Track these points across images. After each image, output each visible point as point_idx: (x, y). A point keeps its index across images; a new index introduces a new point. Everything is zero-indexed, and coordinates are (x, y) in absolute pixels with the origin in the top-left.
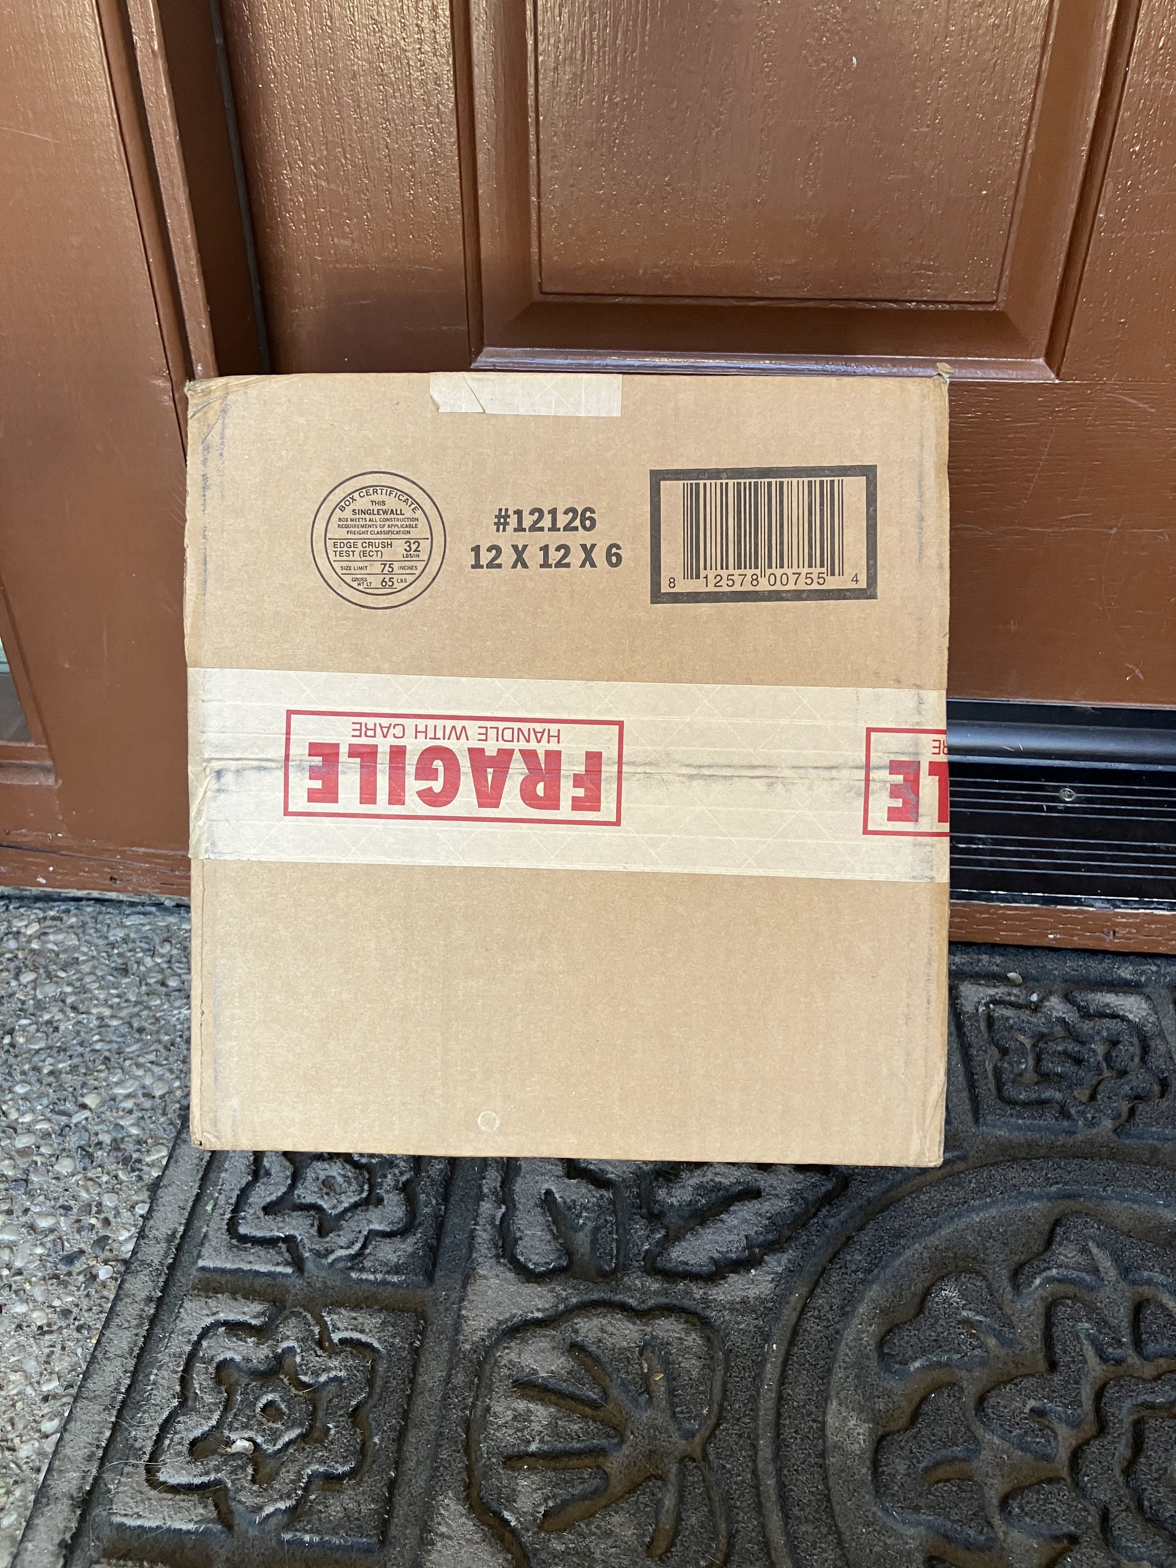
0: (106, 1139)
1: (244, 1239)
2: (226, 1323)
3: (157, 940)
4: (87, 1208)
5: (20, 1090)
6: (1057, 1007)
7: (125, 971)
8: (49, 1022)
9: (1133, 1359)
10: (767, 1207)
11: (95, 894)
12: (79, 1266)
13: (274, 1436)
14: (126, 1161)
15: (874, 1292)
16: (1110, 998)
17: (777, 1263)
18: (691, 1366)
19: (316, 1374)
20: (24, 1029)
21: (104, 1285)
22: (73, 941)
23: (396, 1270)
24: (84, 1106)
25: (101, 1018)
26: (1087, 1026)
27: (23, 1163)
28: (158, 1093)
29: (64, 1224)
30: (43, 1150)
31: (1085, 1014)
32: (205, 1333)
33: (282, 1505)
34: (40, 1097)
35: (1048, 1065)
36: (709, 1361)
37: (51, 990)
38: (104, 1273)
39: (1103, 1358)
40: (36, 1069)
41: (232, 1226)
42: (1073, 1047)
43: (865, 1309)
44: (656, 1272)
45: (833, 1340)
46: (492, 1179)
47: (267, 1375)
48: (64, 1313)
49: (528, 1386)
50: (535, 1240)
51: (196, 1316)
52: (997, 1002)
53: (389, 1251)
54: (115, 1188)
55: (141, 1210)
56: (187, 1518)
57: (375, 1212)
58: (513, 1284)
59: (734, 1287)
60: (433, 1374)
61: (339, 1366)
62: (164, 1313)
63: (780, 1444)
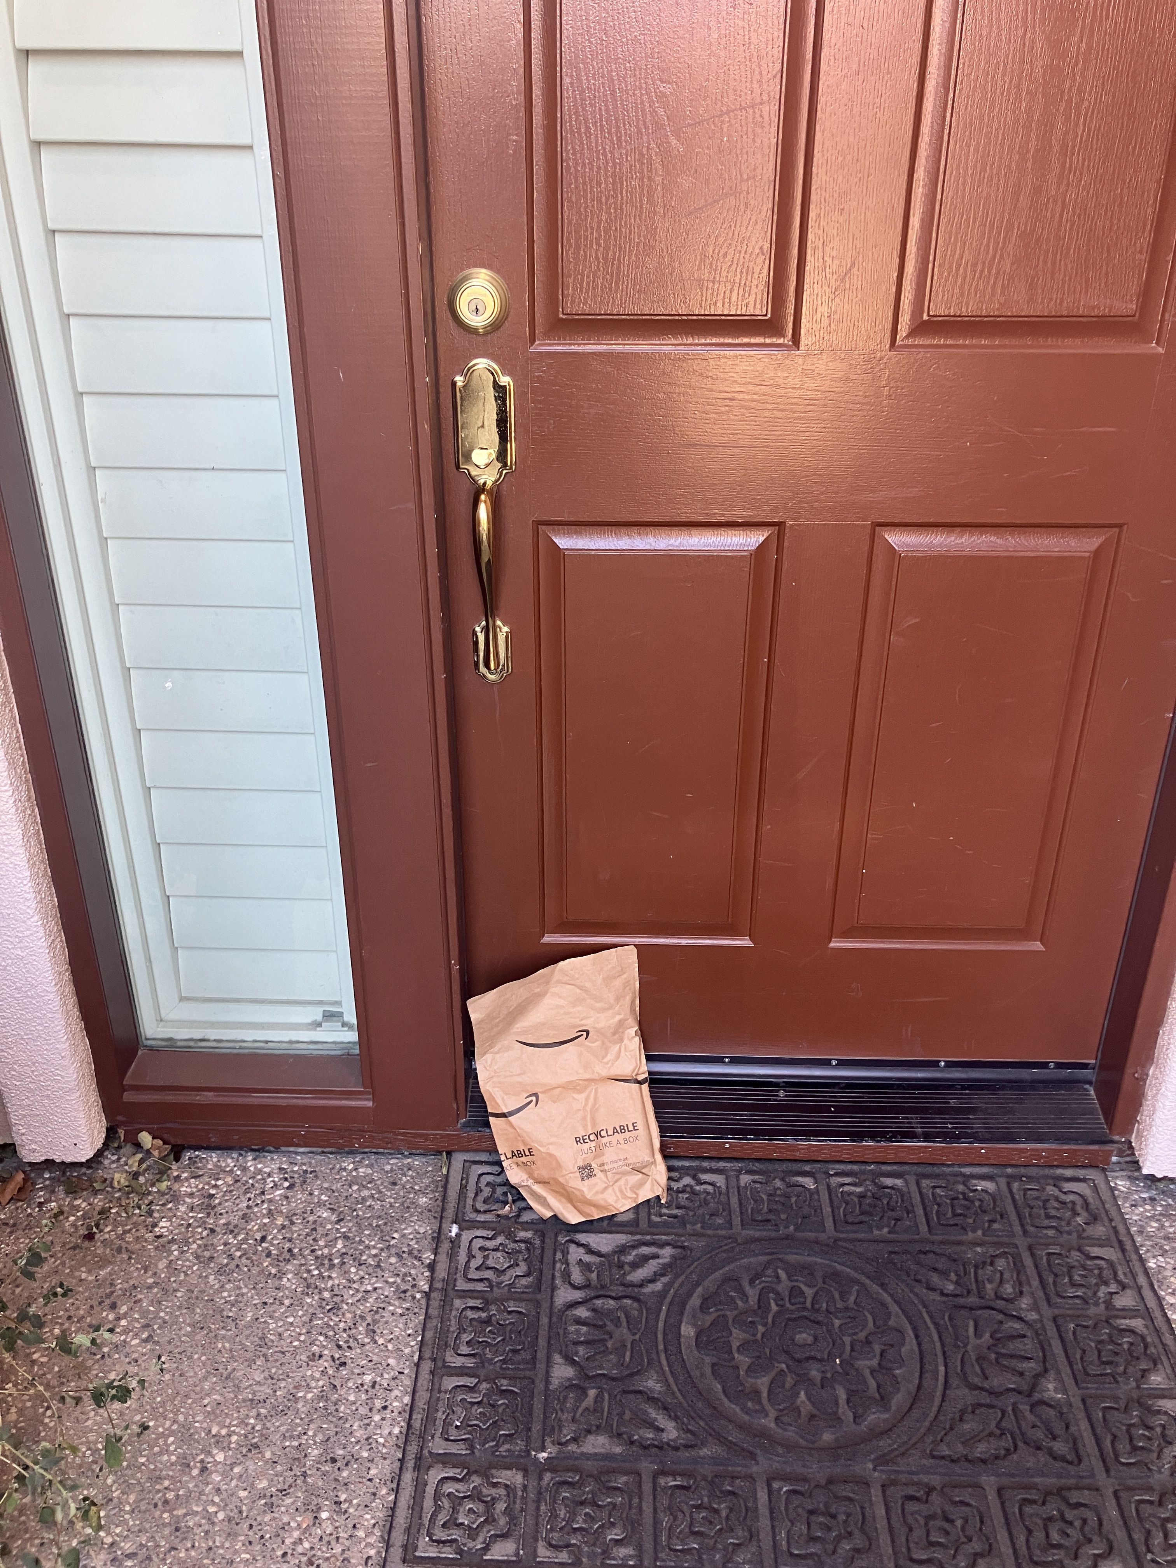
0: (406, 1250)
1: (470, 1279)
2: (470, 1307)
3: (405, 1169)
4: (405, 1275)
5: (367, 1232)
6: (778, 1183)
7: (394, 1184)
8: (370, 1206)
9: (788, 1306)
10: (661, 1261)
11: (374, 1150)
12: (408, 1294)
13: (494, 1339)
14: (416, 1257)
15: (700, 1290)
16: (800, 1179)
17: (663, 1280)
18: (635, 1313)
19: (505, 1320)
20: (360, 1209)
21: (419, 1300)
22: (369, 1171)
23: (528, 1287)
24: (394, 1238)
25: (391, 1204)
26: (789, 1190)
27: (377, 1259)
28: (421, 1232)
29: (399, 1280)
30: (383, 1254)
31: (789, 1186)
32: (463, 1310)
33: (501, 1358)
34: (376, 1235)
35: (772, 1206)
36: (641, 1311)
37: (365, 1193)
38: (418, 1296)
40: (370, 1225)
41: (465, 1276)
42: (782, 1199)
43: (695, 1295)
44: (623, 1284)
45: (684, 1304)
46: (559, 1256)
47: (488, 1322)
48: (408, 1309)
49: (579, 1321)
50: (577, 1276)
51: (458, 1303)
52: (754, 1182)
53: (524, 1281)
54: (414, 1267)
55: (427, 1274)
56: (470, 1363)
57: (517, 1269)
58: (570, 1290)
59: (649, 1289)
60: (544, 1321)
61: (511, 1319)
62: (446, 1303)
63: (665, 1334)
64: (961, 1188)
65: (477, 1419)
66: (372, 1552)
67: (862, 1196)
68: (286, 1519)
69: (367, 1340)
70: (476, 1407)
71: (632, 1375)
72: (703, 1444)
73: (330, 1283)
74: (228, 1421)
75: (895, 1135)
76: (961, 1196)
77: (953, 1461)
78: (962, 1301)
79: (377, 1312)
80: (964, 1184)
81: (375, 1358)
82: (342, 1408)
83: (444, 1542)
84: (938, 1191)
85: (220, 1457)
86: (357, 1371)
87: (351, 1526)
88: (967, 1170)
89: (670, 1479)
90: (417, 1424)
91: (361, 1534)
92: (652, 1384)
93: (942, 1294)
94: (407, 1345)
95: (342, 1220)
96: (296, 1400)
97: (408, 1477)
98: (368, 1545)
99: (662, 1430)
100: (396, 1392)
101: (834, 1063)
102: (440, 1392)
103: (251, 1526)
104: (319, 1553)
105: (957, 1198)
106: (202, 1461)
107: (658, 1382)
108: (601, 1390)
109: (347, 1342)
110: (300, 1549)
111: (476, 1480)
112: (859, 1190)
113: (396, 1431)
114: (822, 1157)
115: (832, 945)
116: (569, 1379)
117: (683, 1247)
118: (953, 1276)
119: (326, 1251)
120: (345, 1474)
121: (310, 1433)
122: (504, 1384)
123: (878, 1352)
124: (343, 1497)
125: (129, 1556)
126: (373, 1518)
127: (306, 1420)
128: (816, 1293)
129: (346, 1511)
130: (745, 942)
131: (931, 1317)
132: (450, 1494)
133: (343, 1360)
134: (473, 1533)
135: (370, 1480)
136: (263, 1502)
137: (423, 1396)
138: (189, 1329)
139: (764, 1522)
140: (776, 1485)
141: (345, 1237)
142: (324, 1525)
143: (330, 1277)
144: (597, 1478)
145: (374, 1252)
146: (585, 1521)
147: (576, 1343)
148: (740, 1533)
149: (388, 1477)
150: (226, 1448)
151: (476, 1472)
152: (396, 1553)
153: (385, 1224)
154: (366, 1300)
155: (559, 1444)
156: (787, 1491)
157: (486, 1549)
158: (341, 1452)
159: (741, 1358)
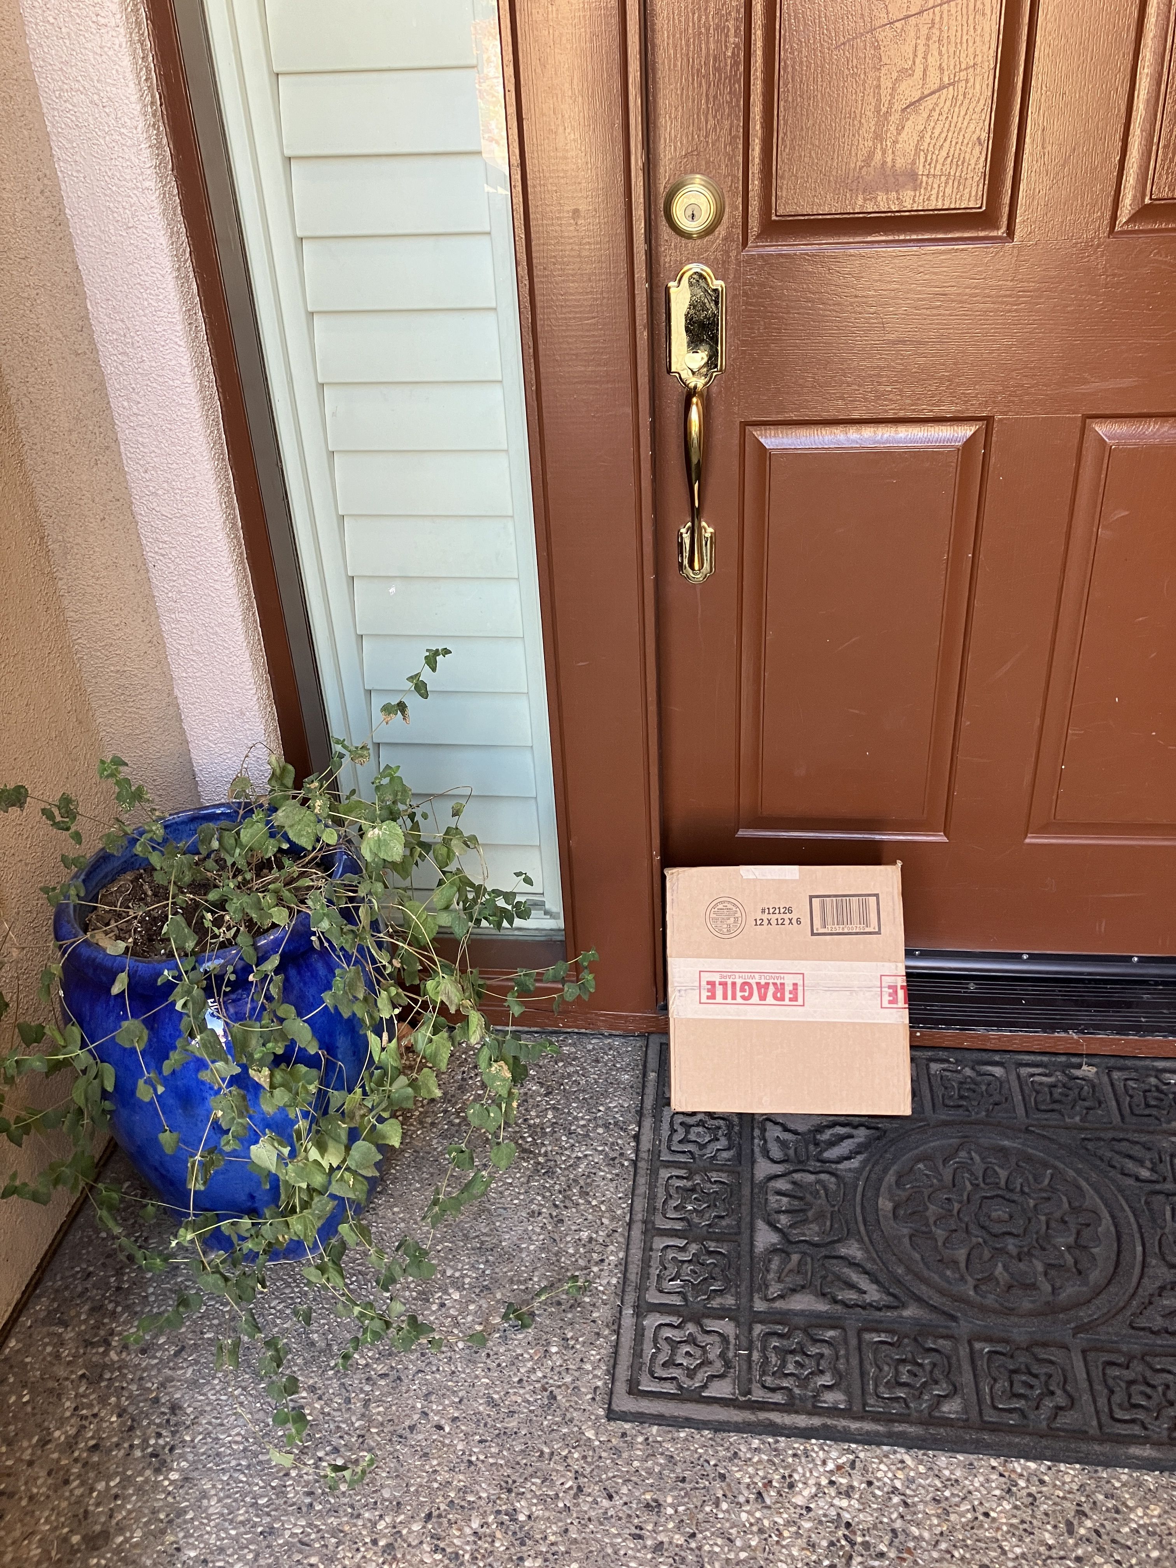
0: (612, 1121)
1: (674, 1152)
2: (675, 1176)
3: (607, 1049)
4: (613, 1144)
5: (574, 1105)
6: (968, 1072)
7: (597, 1061)
8: (575, 1081)
9: (982, 1185)
10: (856, 1140)
11: (576, 1030)
12: (616, 1161)
13: (700, 1205)
14: (621, 1129)
15: (895, 1168)
16: (990, 1068)
17: (860, 1158)
18: (833, 1187)
19: (709, 1189)
20: (567, 1083)
21: (627, 1167)
22: (573, 1050)
23: (729, 1160)
24: (600, 1111)
25: (595, 1079)
26: (979, 1078)
27: (585, 1129)
29: (607, 1149)
30: (591, 1125)
31: (980, 1074)
32: (669, 1179)
33: (707, 1223)
34: (583, 1107)
35: (962, 1093)
36: (838, 1186)
38: (626, 1163)
39: (972, 1184)
40: (577, 1098)
41: (669, 1148)
42: (973, 1086)
43: (891, 1172)
44: (819, 1161)
45: (880, 1180)
46: (757, 1132)
47: (693, 1190)
48: (617, 1175)
49: (779, 1193)
50: (776, 1152)
51: (664, 1174)
52: (944, 1070)
53: (725, 1155)
54: (621, 1137)
55: (633, 1144)
56: (678, 1226)
57: (717, 1143)
58: (770, 1164)
59: (846, 1165)
60: (746, 1191)
61: (715, 1188)
62: (653, 1173)
63: (863, 1207)
64: (1153, 1081)
65: (688, 1275)
66: (600, 1383)
67: (1054, 1086)
68: (519, 1351)
69: (581, 1201)
70: (686, 1265)
71: (834, 1242)
72: (904, 1306)
73: (543, 1151)
74: (460, 1265)
75: (1087, 1027)
76: (1153, 1089)
77: (1153, 1332)
78: (1158, 1187)
79: (589, 1177)
80: (1156, 1077)
81: (590, 1217)
82: (563, 1259)
83: (666, 1379)
84: (1130, 1083)
85: (456, 1296)
86: (573, 1228)
87: (578, 1360)
88: (1160, 1064)
89: (874, 1335)
90: (633, 1277)
91: (588, 1367)
92: (853, 1250)
93: (1137, 1179)
94: (619, 1206)
95: (550, 1093)
96: (521, 1250)
97: (628, 1320)
98: (595, 1376)
99: (865, 1292)
100: (611, 1248)
101: (1025, 957)
102: (651, 1250)
103: (488, 1355)
104: (551, 1381)
105: (1150, 1091)
106: (440, 1297)
107: (860, 1249)
108: (804, 1254)
109: (563, 1202)
110: (533, 1377)
111: (691, 1328)
112: (1051, 1080)
113: (614, 1281)
114: (1014, 1047)
115: (1027, 841)
116: (774, 1245)
117: (877, 1129)
118: (1148, 1164)
119: (538, 1121)
120: (570, 1316)
121: (536, 1279)
122: (712, 1246)
123: (1074, 1231)
124: (569, 1335)
125: (383, 1376)
126: (599, 1354)
127: (531, 1268)
128: (1010, 1174)
129: (573, 1347)
130: (940, 838)
131: (1127, 1201)
132: (667, 1339)
133: (560, 1217)
134: (691, 1374)
135: (594, 1321)
136: (497, 1335)
137: (636, 1253)
138: (418, 1185)
139: (967, 1377)
140: (977, 1346)
141: (554, 1108)
142: (554, 1358)
143: (544, 1145)
144: (805, 1331)
145: (582, 1123)
146: (796, 1368)
147: (779, 1212)
148: (945, 1386)
149: (610, 1319)
150: (460, 1288)
151: (690, 1320)
152: (621, 1387)
153: (591, 1098)
154: (577, 1166)
155: (768, 1300)
156: (989, 1352)
157: (705, 1387)
158: (564, 1297)
159: (939, 1231)
